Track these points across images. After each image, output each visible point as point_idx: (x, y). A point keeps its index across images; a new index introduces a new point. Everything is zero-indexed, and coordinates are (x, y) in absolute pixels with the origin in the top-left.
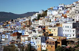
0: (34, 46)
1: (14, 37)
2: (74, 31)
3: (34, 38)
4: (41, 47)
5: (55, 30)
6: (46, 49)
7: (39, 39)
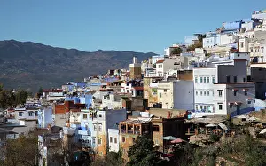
0: (90, 138)
1: (61, 116)
2: (220, 94)
3: (88, 115)
4: (106, 144)
5: (165, 90)
6: (121, 149)
7: (100, 116)
